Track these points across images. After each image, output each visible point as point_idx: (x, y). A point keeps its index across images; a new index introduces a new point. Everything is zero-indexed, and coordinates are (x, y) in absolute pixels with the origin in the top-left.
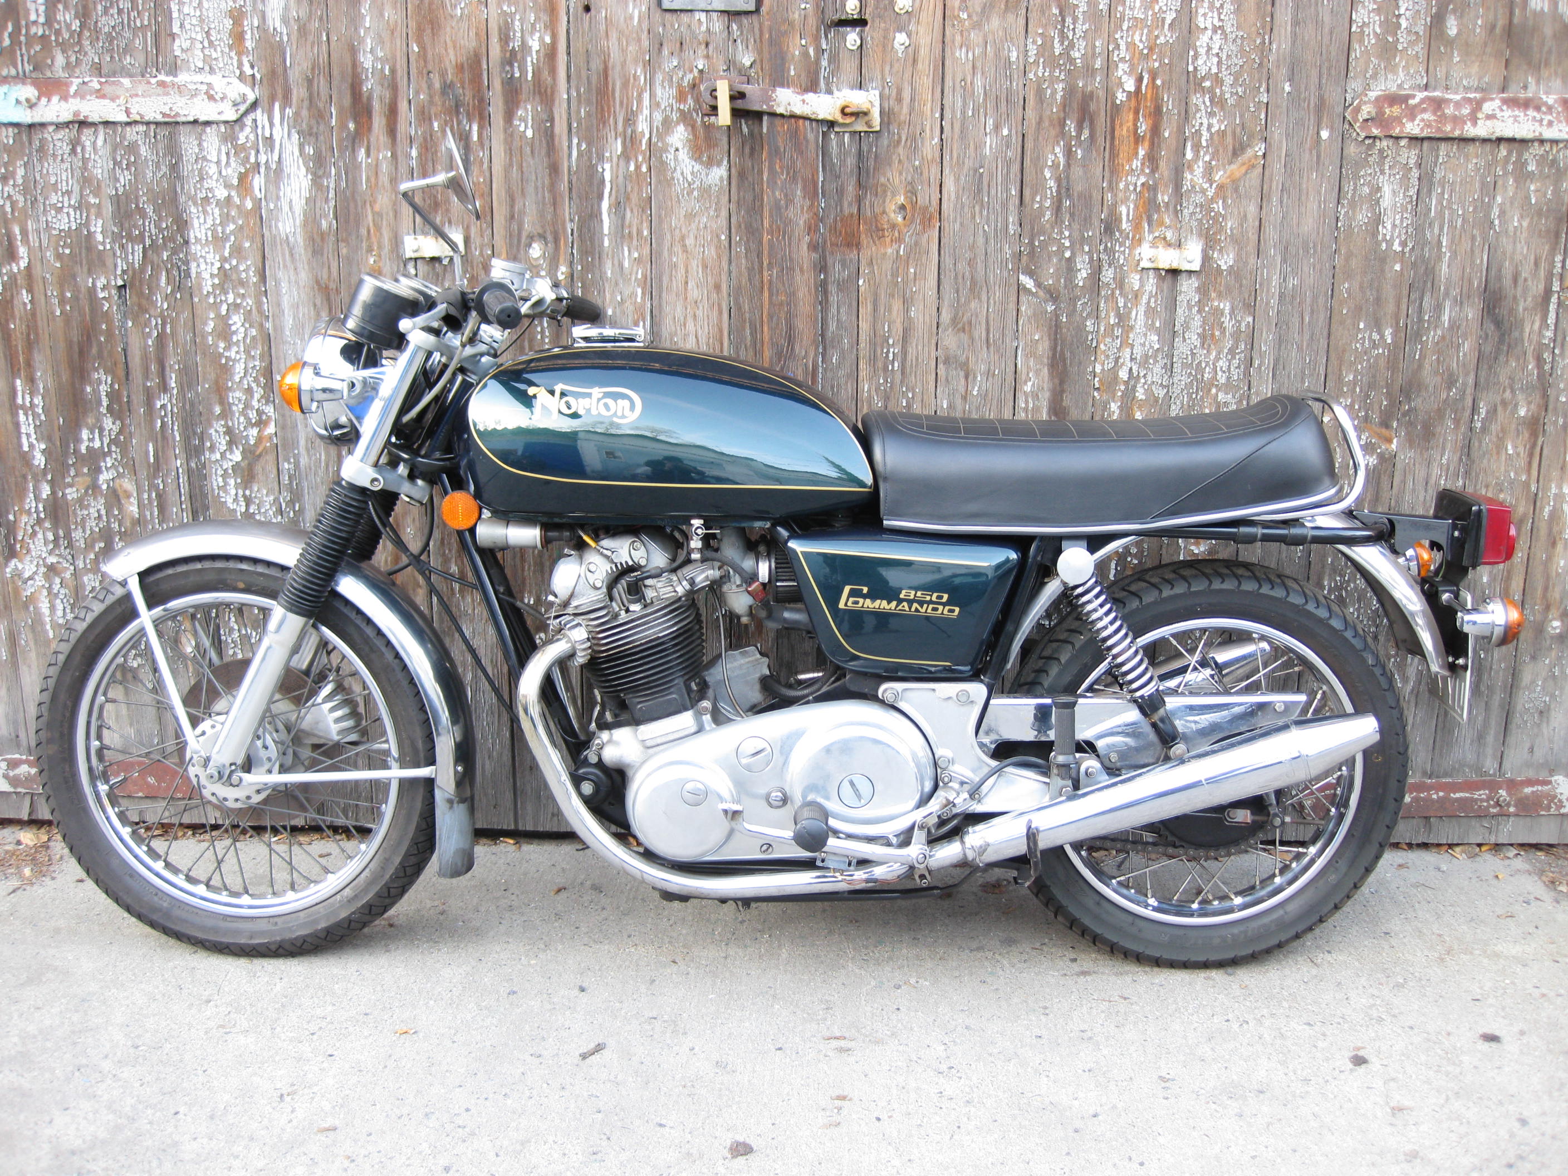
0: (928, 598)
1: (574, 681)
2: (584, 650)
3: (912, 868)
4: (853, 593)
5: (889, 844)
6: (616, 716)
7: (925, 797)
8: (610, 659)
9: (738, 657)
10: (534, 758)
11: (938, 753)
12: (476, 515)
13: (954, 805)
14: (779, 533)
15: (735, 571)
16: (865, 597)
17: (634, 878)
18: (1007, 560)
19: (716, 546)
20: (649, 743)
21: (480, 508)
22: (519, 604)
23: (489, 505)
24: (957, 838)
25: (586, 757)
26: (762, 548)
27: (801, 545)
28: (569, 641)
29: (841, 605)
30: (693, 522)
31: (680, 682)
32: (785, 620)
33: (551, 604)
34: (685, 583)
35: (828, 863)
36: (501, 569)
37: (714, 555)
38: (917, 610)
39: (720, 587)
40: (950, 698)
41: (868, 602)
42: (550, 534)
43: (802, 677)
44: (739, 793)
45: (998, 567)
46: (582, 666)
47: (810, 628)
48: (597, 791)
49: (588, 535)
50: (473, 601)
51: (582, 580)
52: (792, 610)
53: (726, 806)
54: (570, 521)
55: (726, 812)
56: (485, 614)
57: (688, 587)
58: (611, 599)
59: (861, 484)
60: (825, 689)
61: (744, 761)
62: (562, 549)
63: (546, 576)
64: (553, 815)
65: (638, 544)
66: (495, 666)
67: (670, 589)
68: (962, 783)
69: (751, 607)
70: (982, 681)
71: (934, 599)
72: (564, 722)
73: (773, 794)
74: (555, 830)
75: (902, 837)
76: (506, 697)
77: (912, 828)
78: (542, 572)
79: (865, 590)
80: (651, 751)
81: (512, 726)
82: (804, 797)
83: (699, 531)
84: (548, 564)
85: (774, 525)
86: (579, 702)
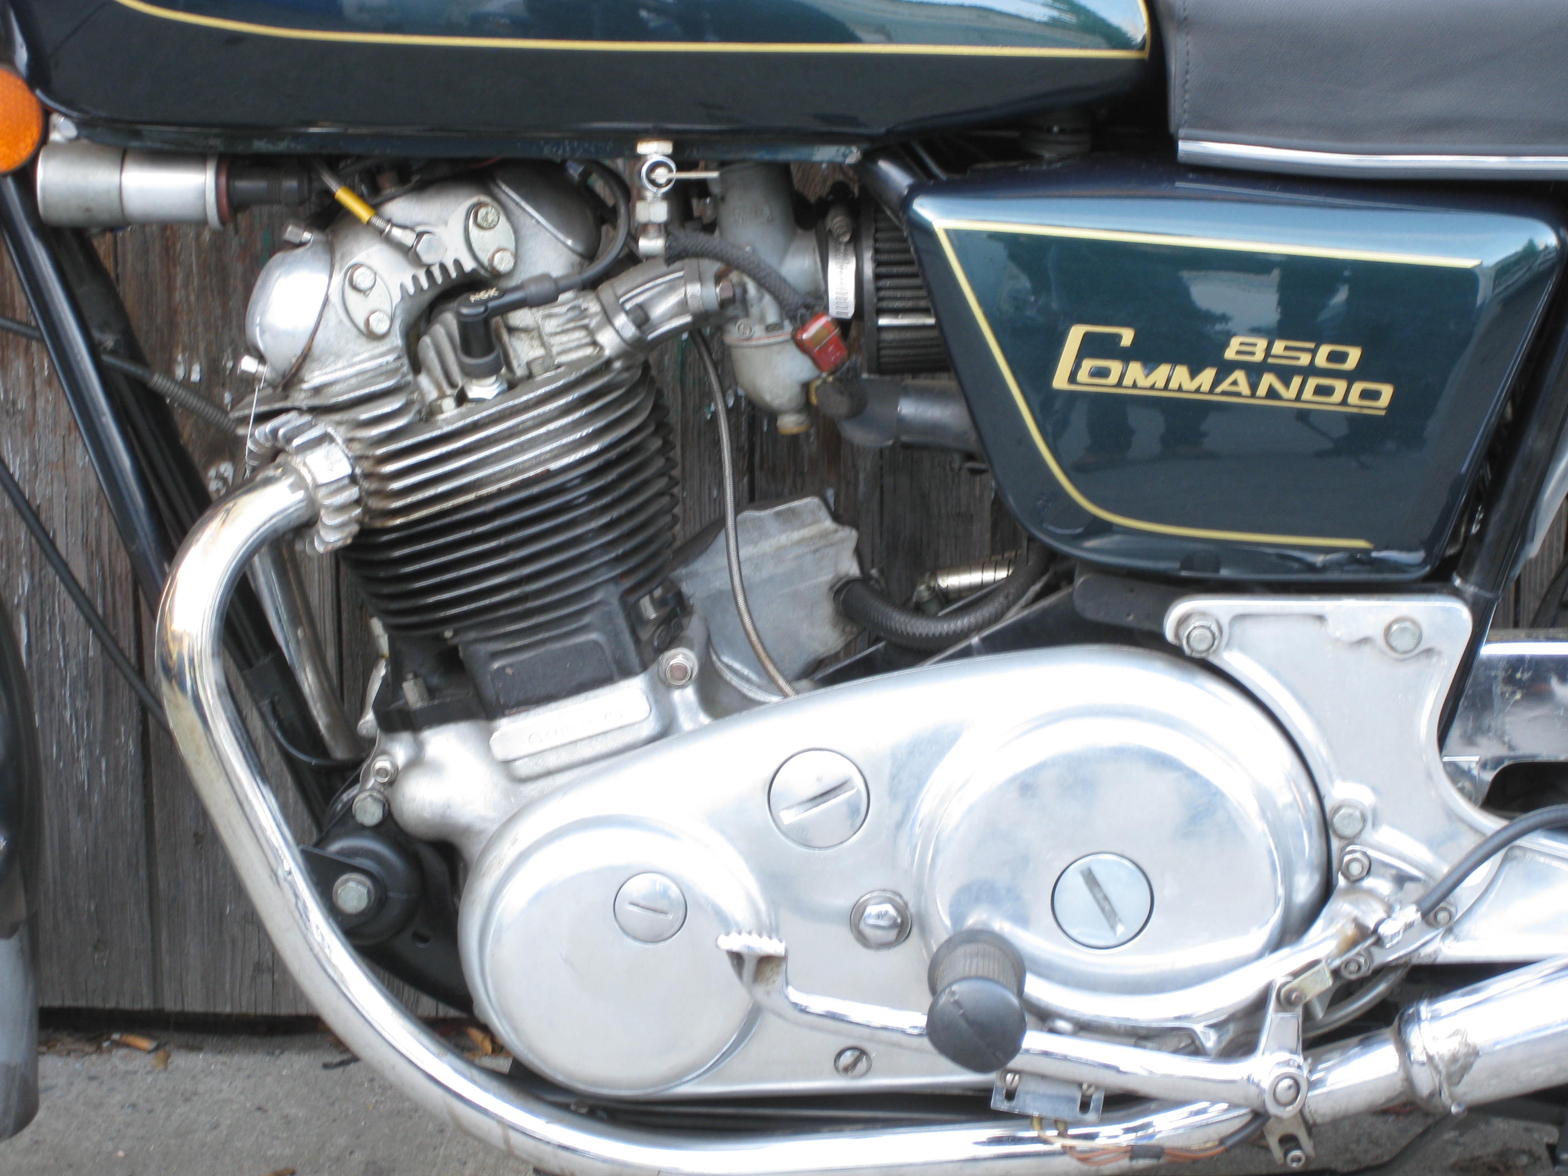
0: (1305, 359)
1: (314, 596)
2: (342, 508)
3: (1259, 1116)
4: (1091, 347)
5: (1195, 1049)
6: (431, 692)
7: (1296, 916)
8: (413, 533)
9: (772, 526)
10: (203, 814)
11: (1336, 792)
12: (34, 133)
13: (1379, 942)
14: (882, 180)
15: (762, 284)
16: (1126, 356)
17: (483, 1143)
18: (1530, 252)
19: (709, 215)
20: (523, 768)
21: (47, 113)
22: (158, 381)
23: (70, 104)
24: (1388, 1032)
25: (349, 807)
26: (837, 221)
27: (948, 213)
28: (300, 483)
29: (1060, 381)
30: (643, 148)
31: (609, 596)
32: (903, 424)
33: (249, 381)
34: (621, 320)
35: (1029, 1104)
36: (109, 286)
37: (701, 240)
38: (1272, 393)
39: (720, 329)
40: (1365, 641)
41: (1135, 370)
42: (244, 185)
43: (950, 581)
44: (774, 904)
45: (1504, 269)
46: (341, 555)
47: (972, 443)
48: (379, 901)
49: (352, 188)
50: (31, 372)
51: (335, 314)
52: (923, 394)
53: (736, 943)
54: (299, 148)
55: (737, 958)
56: (66, 410)
57: (630, 331)
58: (417, 366)
59: (1115, 38)
60: (1012, 617)
61: (789, 817)
62: (275, 229)
63: (234, 303)
64: (258, 967)
65: (489, 213)
66: (93, 554)
67: (579, 335)
68: (1401, 879)
69: (806, 386)
70: (1457, 593)
71: (1321, 360)
72: (289, 712)
73: (872, 910)
74: (265, 1009)
75: (1232, 1030)
76: (127, 642)
77: (1258, 1006)
78: (224, 292)
79: (1127, 336)
80: (531, 790)
81: (144, 722)
82: (957, 917)
83: (661, 175)
84: (238, 269)
85: (869, 157)
86: (331, 653)
